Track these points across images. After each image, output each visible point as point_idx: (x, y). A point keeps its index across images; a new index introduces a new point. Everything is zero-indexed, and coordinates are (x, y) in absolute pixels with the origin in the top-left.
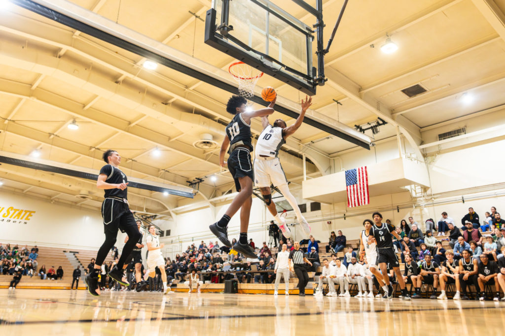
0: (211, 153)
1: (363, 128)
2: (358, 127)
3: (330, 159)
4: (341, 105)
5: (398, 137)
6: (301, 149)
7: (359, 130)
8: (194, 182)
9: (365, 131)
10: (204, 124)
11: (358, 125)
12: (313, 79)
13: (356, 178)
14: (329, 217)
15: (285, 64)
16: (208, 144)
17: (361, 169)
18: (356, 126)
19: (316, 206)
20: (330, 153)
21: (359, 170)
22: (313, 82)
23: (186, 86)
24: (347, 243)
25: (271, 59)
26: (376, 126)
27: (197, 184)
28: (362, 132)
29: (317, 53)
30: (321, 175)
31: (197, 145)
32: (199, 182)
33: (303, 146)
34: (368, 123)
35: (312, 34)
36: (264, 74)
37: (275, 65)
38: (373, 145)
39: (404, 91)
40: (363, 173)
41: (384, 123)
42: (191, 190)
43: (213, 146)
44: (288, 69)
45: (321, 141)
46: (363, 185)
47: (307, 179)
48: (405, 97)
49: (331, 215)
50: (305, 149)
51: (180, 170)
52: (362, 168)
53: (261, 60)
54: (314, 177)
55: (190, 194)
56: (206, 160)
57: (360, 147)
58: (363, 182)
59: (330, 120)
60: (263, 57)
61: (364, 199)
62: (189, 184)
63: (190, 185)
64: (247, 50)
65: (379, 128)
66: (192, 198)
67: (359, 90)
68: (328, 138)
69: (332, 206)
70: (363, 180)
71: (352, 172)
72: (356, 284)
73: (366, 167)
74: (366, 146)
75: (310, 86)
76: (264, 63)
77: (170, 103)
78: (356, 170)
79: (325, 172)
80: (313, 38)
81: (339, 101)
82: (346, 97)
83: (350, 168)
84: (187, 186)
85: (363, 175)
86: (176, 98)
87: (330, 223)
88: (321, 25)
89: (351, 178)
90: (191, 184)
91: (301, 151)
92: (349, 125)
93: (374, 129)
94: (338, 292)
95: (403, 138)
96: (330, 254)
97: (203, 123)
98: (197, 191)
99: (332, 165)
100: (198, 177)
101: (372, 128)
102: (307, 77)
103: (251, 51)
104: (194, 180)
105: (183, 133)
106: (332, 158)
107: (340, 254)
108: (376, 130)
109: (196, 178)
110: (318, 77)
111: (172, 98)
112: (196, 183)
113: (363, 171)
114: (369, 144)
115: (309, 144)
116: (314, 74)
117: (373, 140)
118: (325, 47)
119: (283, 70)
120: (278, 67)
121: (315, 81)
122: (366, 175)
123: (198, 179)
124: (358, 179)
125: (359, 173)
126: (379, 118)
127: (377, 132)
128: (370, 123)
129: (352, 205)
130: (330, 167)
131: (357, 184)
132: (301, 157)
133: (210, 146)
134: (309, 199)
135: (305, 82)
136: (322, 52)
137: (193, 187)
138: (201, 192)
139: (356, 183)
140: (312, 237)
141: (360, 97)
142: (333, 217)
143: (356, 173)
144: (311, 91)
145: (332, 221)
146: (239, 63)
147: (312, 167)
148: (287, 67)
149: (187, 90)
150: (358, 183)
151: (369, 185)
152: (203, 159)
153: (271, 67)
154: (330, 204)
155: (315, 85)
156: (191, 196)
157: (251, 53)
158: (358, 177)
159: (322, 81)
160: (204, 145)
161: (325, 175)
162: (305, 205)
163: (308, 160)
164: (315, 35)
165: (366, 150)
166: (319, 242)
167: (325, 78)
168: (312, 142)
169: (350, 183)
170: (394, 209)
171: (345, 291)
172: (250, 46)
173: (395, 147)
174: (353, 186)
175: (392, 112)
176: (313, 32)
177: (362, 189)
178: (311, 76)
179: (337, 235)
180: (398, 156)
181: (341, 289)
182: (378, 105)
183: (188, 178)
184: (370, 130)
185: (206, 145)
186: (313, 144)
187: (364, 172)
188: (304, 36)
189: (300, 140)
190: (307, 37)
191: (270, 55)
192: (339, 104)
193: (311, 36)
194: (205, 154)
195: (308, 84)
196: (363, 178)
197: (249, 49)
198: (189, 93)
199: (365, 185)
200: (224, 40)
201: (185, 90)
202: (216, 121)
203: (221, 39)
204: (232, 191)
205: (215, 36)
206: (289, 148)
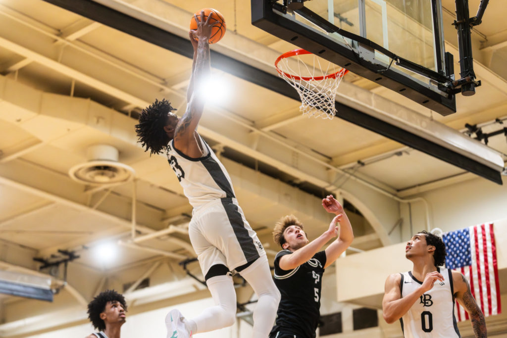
0: (106, 190)
1: (486, 130)
2: (472, 128)
3: (399, 203)
6: (333, 179)
7: (474, 135)
8: (54, 260)
9: (490, 139)
10: (98, 122)
11: (471, 123)
12: (450, 80)
13: (469, 252)
15: (397, 54)
16: (106, 172)
17: (479, 230)
18: (467, 126)
19: (366, 318)
20: (400, 187)
21: (476, 231)
22: (450, 88)
23: (59, 30)
25: (371, 46)
27: (62, 266)
28: (483, 141)
29: (455, 24)
30: (379, 245)
31: (81, 174)
32: (65, 261)
33: (338, 174)
34: (498, 120)
37: (378, 57)
40: (485, 240)
42: (45, 282)
43: (120, 177)
44: (404, 63)
45: (384, 161)
46: (487, 268)
50: (341, 181)
51: (18, 232)
52: (483, 228)
53: (354, 50)
55: (45, 291)
56: (91, 206)
57: (471, 175)
58: (486, 260)
59: (414, 116)
60: (356, 43)
61: (490, 301)
62: (39, 265)
63: (41, 268)
64: (328, 31)
66: (50, 300)
68: (400, 154)
70: (486, 256)
71: (460, 238)
73: (492, 226)
74: (491, 173)
75: (444, 94)
76: (361, 56)
77: (14, 72)
78: (468, 233)
79: (390, 234)
84: (34, 269)
85: (485, 244)
86: (31, 58)
90: (45, 265)
91: (331, 184)
97: (95, 120)
98: (60, 283)
99: (405, 216)
100: (63, 248)
101: (506, 132)
102: (437, 77)
103: (336, 34)
104: (53, 256)
105: (38, 142)
106: (406, 201)
109: (60, 251)
111: (21, 58)
112: (57, 264)
113: (484, 235)
114: (500, 170)
115: (352, 168)
116: (450, 70)
118: (473, 13)
119: (393, 65)
120: (385, 59)
121: (453, 84)
122: (494, 244)
123: (65, 252)
124: (473, 255)
125: (476, 240)
128: (501, 119)
130: (400, 223)
131: (470, 265)
133: (113, 176)
134: (351, 302)
135: (435, 88)
136: (466, 23)
137: (50, 274)
138: (71, 284)
139: (468, 264)
143: (468, 239)
144: (446, 104)
148: (401, 60)
149: (60, 40)
150: (474, 262)
151: (500, 266)
152: (85, 204)
153: (373, 62)
155: (452, 91)
156: (46, 297)
157: (336, 37)
158: (473, 249)
159: (469, 85)
160: (98, 174)
161: (389, 244)
162: (339, 315)
163: (348, 206)
167: (476, 80)
168: (359, 162)
169: (454, 263)
174: (463, 270)
177: (483, 278)
178: (445, 74)
183: (37, 251)
184: (502, 137)
185: (103, 174)
186: (362, 169)
187: (488, 238)
189: (330, 159)
191: (368, 37)
194: (90, 193)
195: (439, 92)
196: (485, 251)
197: (331, 28)
198: (68, 48)
199: (491, 268)
200: (289, 15)
201: (56, 41)
202: (126, 113)
203: (283, 15)
204: (151, 282)
205: (274, 10)
206: (302, 176)
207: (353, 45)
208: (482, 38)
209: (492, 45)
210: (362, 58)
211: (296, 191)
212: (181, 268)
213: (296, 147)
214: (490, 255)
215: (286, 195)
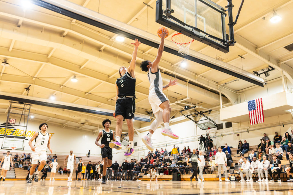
1: (259, 73)
3: (237, 94)
4: (244, 58)
5: (283, 78)
7: (256, 74)
9: (260, 75)
11: (255, 71)
12: (226, 42)
13: (255, 106)
14: (238, 131)
15: (208, 33)
17: (258, 100)
18: (254, 72)
19: (229, 125)
20: (237, 90)
21: (257, 100)
22: (227, 44)
24: (250, 148)
25: (199, 30)
26: (268, 71)
28: (258, 76)
29: (228, 24)
30: (232, 105)
34: (262, 70)
35: (225, 12)
36: (195, 40)
37: (201, 34)
38: (266, 84)
39: (286, 47)
40: (259, 103)
41: (273, 69)
42: (149, 117)
44: (210, 36)
45: (231, 83)
46: (260, 110)
47: (223, 107)
48: (287, 51)
49: (239, 130)
50: (220, 89)
51: (141, 105)
52: (259, 99)
53: (193, 31)
54: (227, 106)
55: (148, 120)
57: (257, 86)
58: (260, 108)
59: (237, 69)
60: (193, 29)
61: (261, 119)
62: (147, 113)
63: (148, 114)
64: (183, 25)
65: (269, 73)
66: (150, 122)
67: (256, 48)
68: (236, 80)
69: (239, 124)
70: (260, 107)
71: (252, 102)
72: (257, 174)
73: (261, 99)
74: (261, 84)
75: (225, 46)
76: (195, 33)
78: (254, 101)
79: (235, 102)
80: (226, 15)
81: (242, 56)
82: (247, 53)
83: (251, 99)
85: (259, 104)
87: (238, 135)
88: (230, 6)
89: (252, 106)
92: (249, 72)
93: (266, 73)
94: (245, 179)
95: (286, 78)
96: (239, 155)
99: (239, 97)
101: (265, 72)
102: (223, 41)
103: (186, 26)
104: (150, 111)
105: (142, 81)
106: (239, 94)
107: (246, 155)
108: (268, 74)
110: (229, 41)
113: (259, 101)
114: (263, 83)
115: (223, 85)
116: (227, 39)
117: (266, 81)
119: (207, 37)
120: (203, 35)
121: (228, 43)
122: (262, 103)
125: (257, 103)
126: (269, 66)
127: (268, 75)
129: (253, 123)
130: (238, 100)
131: (255, 110)
132: (218, 93)
134: (224, 120)
135: (222, 44)
136: (232, 24)
137: (150, 115)
139: (255, 109)
140: (227, 144)
141: (257, 53)
142: (240, 131)
143: (255, 102)
144: (226, 49)
145: (240, 134)
146: (178, 34)
147: (226, 100)
148: (209, 35)
150: (256, 109)
151: (264, 110)
153: (199, 35)
154: (238, 123)
157: (186, 27)
158: (256, 105)
161: (234, 105)
162: (222, 124)
163: (223, 95)
164: (227, 13)
165: (261, 87)
166: (232, 147)
168: (225, 83)
169: (251, 109)
170: (280, 125)
171: (250, 178)
172: (185, 22)
173: (281, 84)
174: (253, 111)
175: (278, 62)
176: (226, 11)
177: (259, 113)
178: (226, 40)
179: (243, 143)
180: (282, 91)
181: (247, 177)
182: (269, 57)
183: (147, 110)
184: (264, 74)
186: (226, 85)
187: (260, 102)
188: (220, 14)
189: (217, 83)
190: (222, 14)
191: (198, 28)
192: (242, 58)
193: (224, 13)
196: (259, 105)
197: (184, 24)
198: (145, 55)
199: (261, 110)
200: (168, 19)
201: (142, 54)
202: (163, 72)
203: (166, 19)
204: (175, 117)
205: (162, 17)
206: (210, 88)
207: (192, 30)
208: (256, 46)
209: (259, 48)
210: (195, 34)
211: (209, 92)
212: (180, 113)
213: (208, 80)
214: (261, 106)
215: (206, 93)
